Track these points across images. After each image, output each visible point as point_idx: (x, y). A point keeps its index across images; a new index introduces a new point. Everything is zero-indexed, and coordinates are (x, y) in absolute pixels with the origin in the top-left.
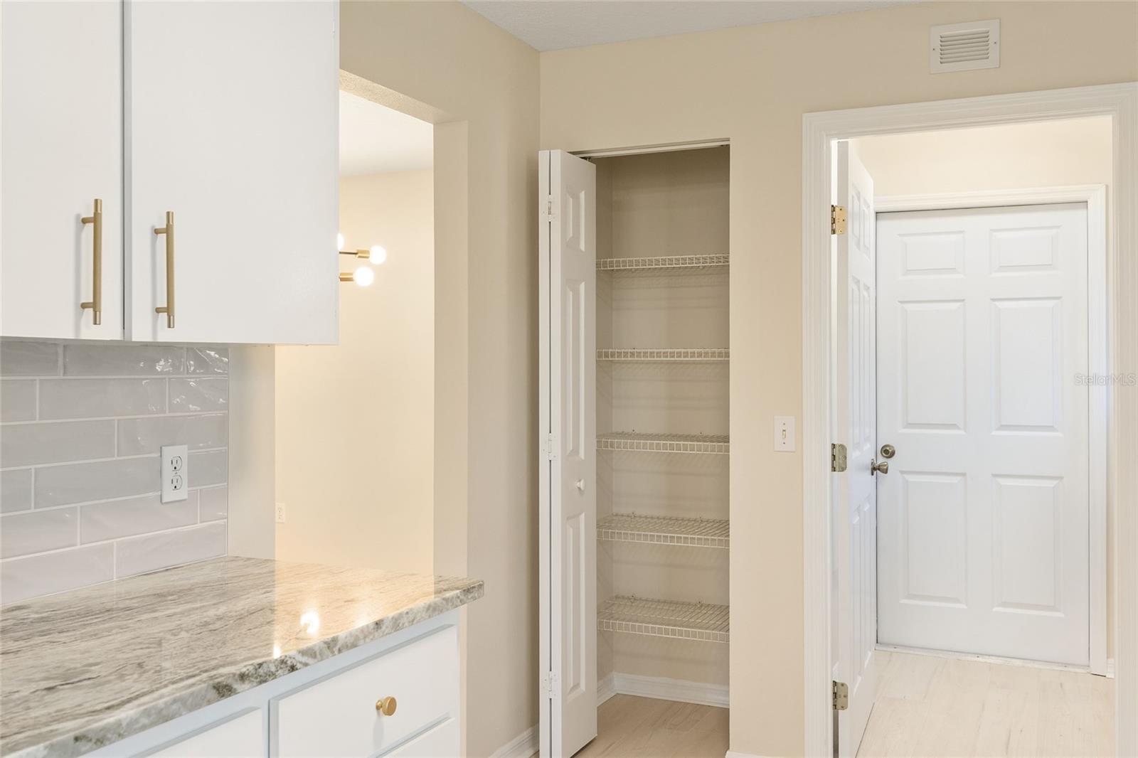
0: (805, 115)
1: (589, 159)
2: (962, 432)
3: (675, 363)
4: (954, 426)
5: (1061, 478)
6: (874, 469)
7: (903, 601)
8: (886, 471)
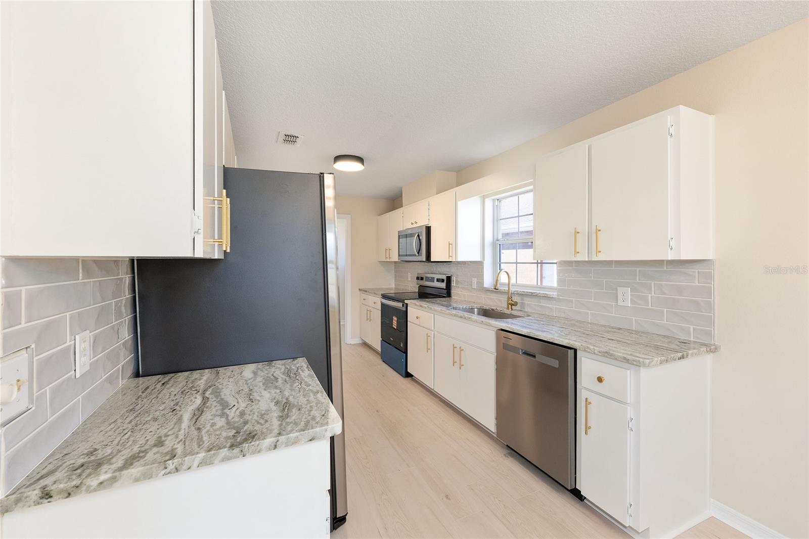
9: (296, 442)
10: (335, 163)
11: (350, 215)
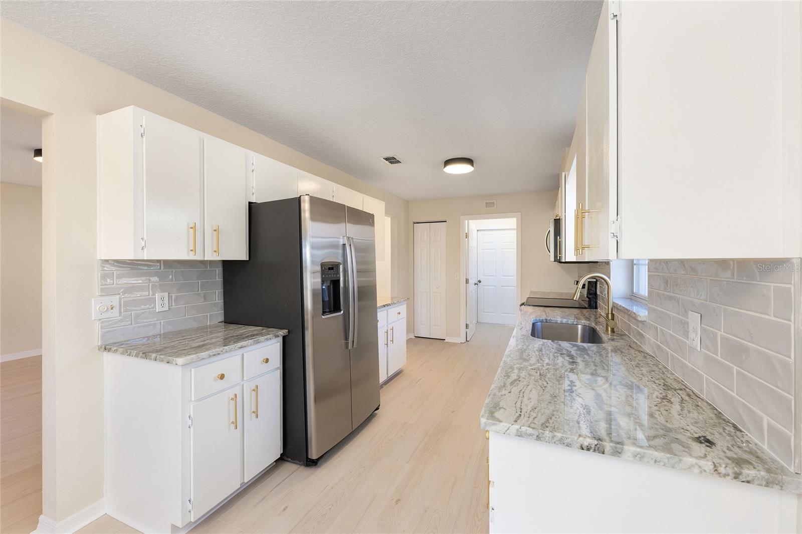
0: (461, 216)
2: (495, 277)
6: (475, 284)
10: (444, 167)
11: (520, 213)
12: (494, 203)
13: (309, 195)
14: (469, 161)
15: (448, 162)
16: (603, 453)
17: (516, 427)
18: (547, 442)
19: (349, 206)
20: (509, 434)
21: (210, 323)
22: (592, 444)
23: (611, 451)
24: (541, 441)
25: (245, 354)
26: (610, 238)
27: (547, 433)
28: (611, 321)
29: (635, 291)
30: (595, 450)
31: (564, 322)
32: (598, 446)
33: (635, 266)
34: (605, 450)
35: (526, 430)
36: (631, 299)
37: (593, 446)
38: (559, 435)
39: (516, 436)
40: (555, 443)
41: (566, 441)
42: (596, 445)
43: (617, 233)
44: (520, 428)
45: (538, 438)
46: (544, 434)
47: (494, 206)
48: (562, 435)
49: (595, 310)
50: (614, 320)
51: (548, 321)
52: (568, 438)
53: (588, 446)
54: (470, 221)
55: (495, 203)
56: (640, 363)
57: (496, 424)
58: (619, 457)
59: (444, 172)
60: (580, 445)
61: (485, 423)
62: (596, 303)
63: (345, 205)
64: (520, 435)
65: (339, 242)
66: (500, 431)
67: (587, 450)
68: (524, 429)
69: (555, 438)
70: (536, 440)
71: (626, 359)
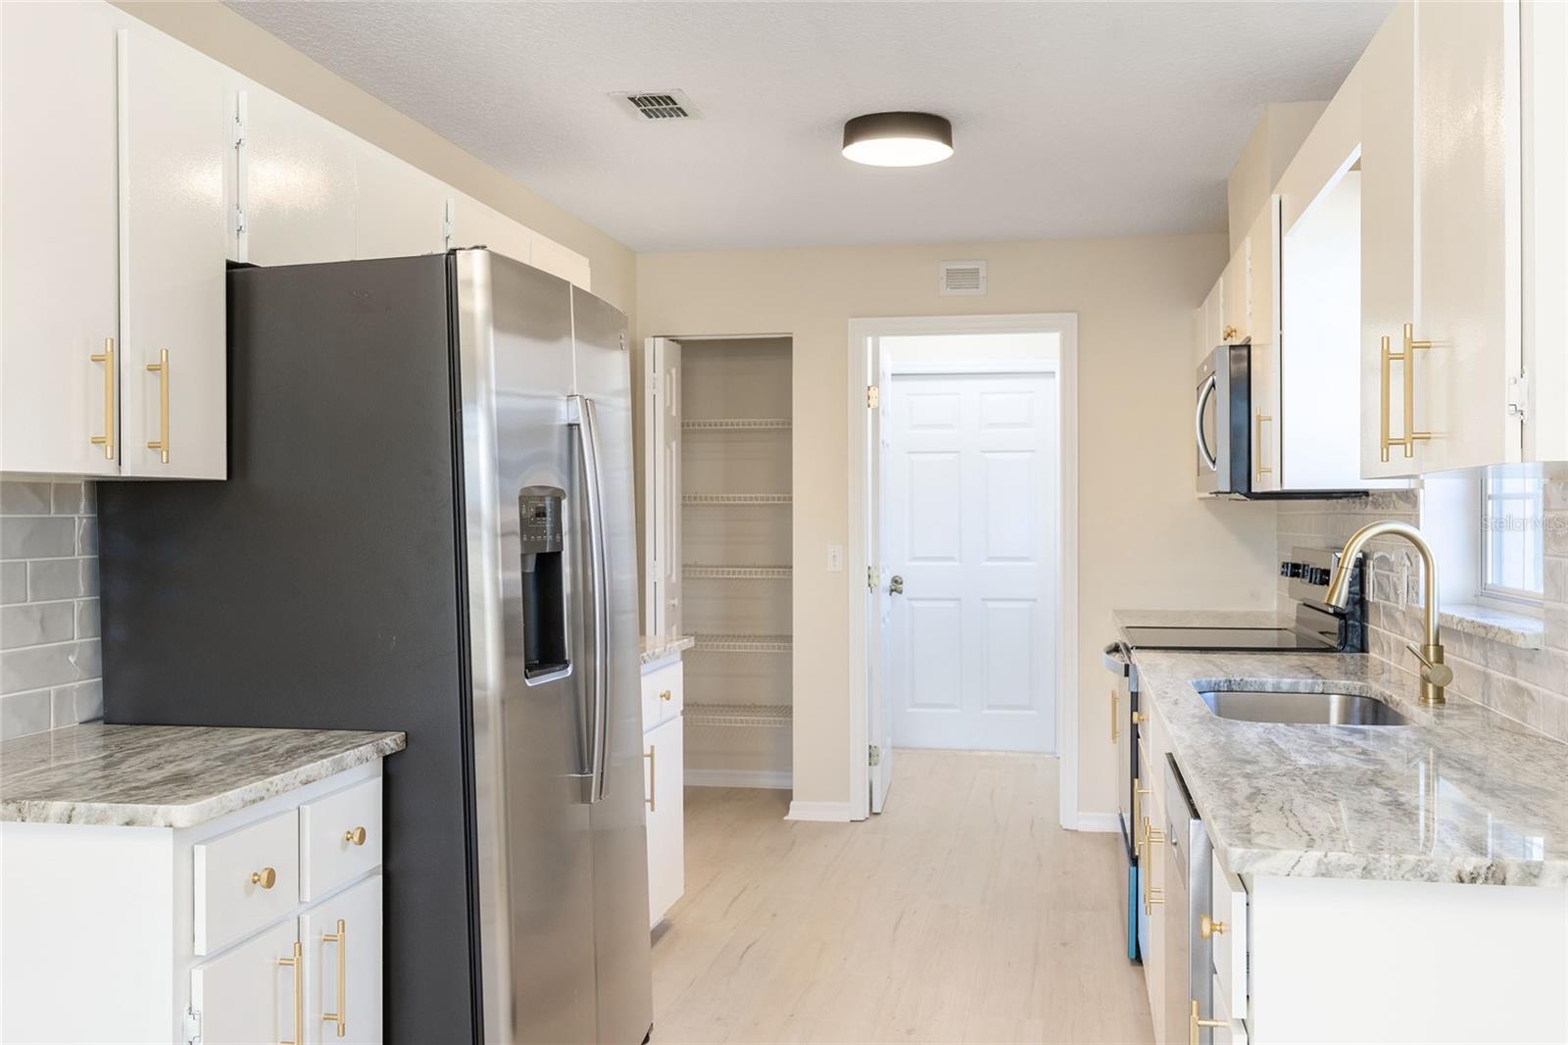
0: (850, 320)
1: (677, 341)
2: (957, 564)
3: (731, 505)
4: (952, 559)
5: (1035, 600)
6: (892, 591)
7: (910, 710)
8: (901, 592)
9: (102, 819)
10: (844, 146)
11: (1075, 315)
12: (977, 271)
13: (483, 247)
14: (936, 125)
15: (859, 127)
16: (1503, 883)
17: (1315, 854)
18: (1385, 878)
19: (576, 285)
20: (1300, 875)
21: (58, 722)
22: (1481, 868)
23: (1519, 876)
24: (1373, 877)
25: (307, 810)
26: (1507, 415)
27: (1387, 859)
28: (1435, 665)
29: (1489, 581)
30: (1486, 879)
31: (1285, 688)
32: (1493, 868)
33: (1490, 503)
34: (1507, 876)
35: (1340, 859)
36: (1478, 605)
37: (1483, 871)
38: (1411, 858)
39: (1316, 876)
40: (1403, 877)
41: (1427, 870)
42: (1489, 868)
43: (1522, 405)
44: (1326, 856)
45: (1367, 872)
46: (1378, 861)
47: (977, 287)
48: (1418, 858)
49: (1358, 655)
50: (1442, 663)
51: (1235, 688)
52: (1431, 862)
53: (1472, 874)
54: (884, 341)
55: (982, 274)
56: (1534, 754)
57: (1269, 855)
58: (1534, 885)
59: (844, 158)
60: (1456, 874)
61: (1242, 858)
62: (1364, 630)
63: (568, 283)
64: (1325, 872)
65: (552, 412)
66: (1279, 869)
67: (1472, 882)
68: (1333, 856)
69: (1404, 866)
70: (1362, 878)
71: (1497, 750)
